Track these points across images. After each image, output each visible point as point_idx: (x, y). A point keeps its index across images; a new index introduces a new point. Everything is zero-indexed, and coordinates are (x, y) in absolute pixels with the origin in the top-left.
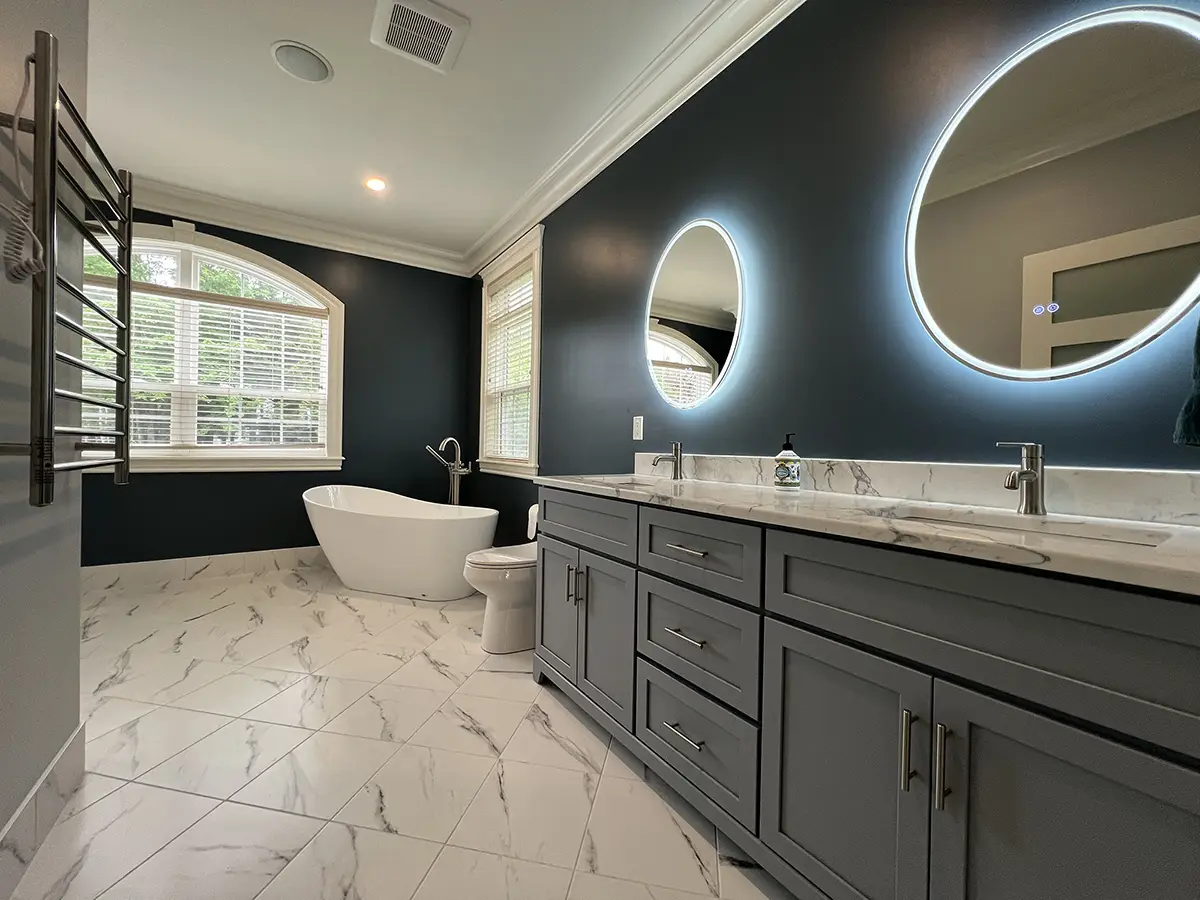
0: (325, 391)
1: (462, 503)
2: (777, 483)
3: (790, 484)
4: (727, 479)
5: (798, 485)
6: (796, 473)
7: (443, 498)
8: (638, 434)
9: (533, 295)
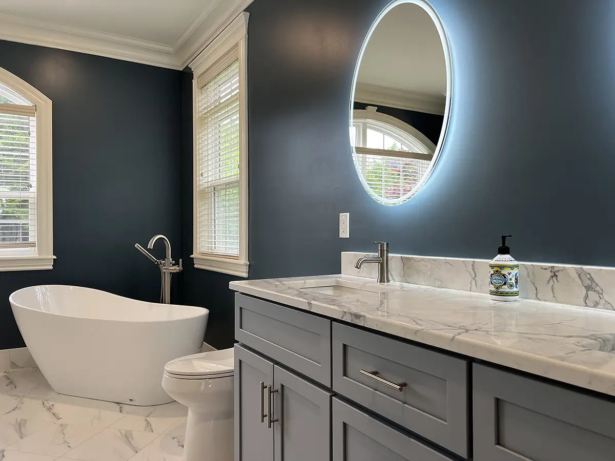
0: (33, 189)
1: (174, 301)
2: (492, 293)
3: (507, 294)
4: (438, 283)
5: (516, 294)
6: (513, 281)
7: (154, 297)
8: (345, 232)
9: (239, 87)
